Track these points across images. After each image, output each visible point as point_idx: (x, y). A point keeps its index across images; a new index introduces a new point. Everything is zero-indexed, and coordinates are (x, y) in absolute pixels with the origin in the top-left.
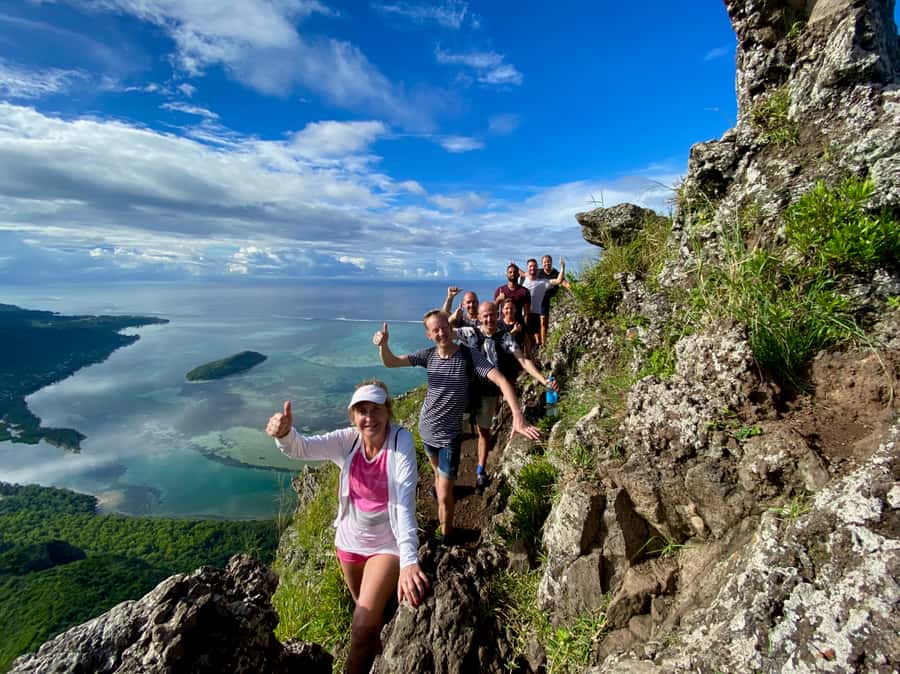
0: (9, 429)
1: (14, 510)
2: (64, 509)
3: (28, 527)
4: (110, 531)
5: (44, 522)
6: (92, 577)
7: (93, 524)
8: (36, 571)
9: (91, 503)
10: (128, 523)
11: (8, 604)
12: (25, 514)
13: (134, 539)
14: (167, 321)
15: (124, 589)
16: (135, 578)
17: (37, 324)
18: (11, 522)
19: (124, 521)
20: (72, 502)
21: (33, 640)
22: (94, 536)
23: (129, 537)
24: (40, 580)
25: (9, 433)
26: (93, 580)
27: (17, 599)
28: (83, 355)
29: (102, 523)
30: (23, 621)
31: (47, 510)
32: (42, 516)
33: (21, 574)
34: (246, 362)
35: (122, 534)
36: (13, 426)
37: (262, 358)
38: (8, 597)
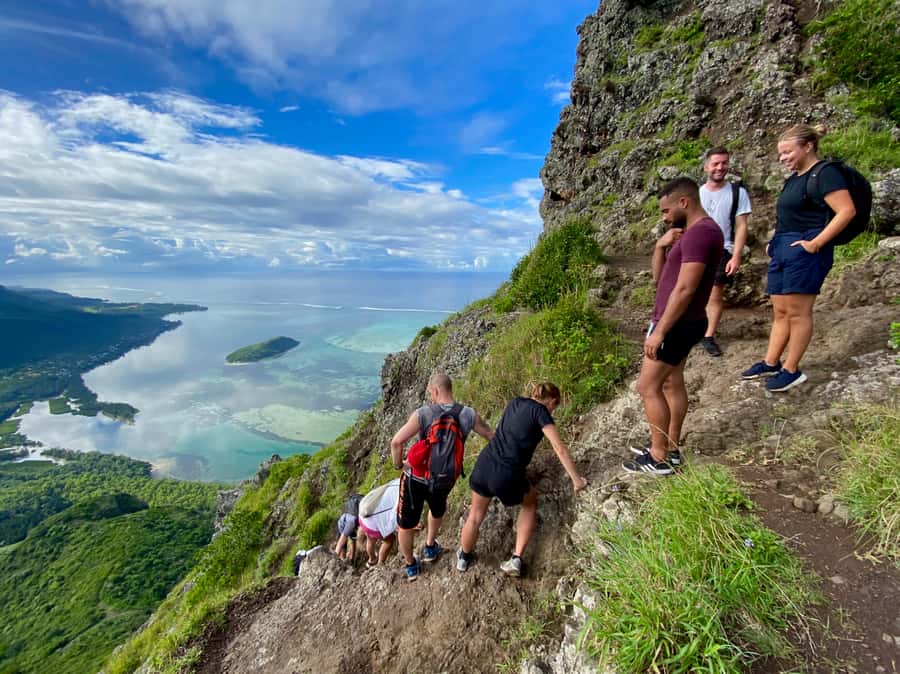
0: (68, 403)
1: (77, 473)
2: (122, 474)
3: (90, 487)
4: (165, 492)
5: (106, 484)
6: (158, 523)
7: (149, 487)
8: (107, 518)
9: (147, 467)
10: (181, 486)
11: (84, 546)
12: (88, 477)
13: (188, 500)
14: (206, 309)
15: (187, 534)
16: (196, 526)
17: (88, 310)
18: (76, 483)
19: (177, 484)
20: (129, 467)
21: (110, 572)
22: (151, 496)
23: (183, 497)
24: (112, 525)
25: (69, 406)
26: (159, 526)
27: (92, 541)
28: (132, 338)
29: (157, 486)
30: (99, 557)
31: (108, 474)
32: (103, 479)
33: (94, 520)
34: (281, 346)
35: (176, 495)
36: (72, 400)
37: (296, 344)
38: (84, 539)
